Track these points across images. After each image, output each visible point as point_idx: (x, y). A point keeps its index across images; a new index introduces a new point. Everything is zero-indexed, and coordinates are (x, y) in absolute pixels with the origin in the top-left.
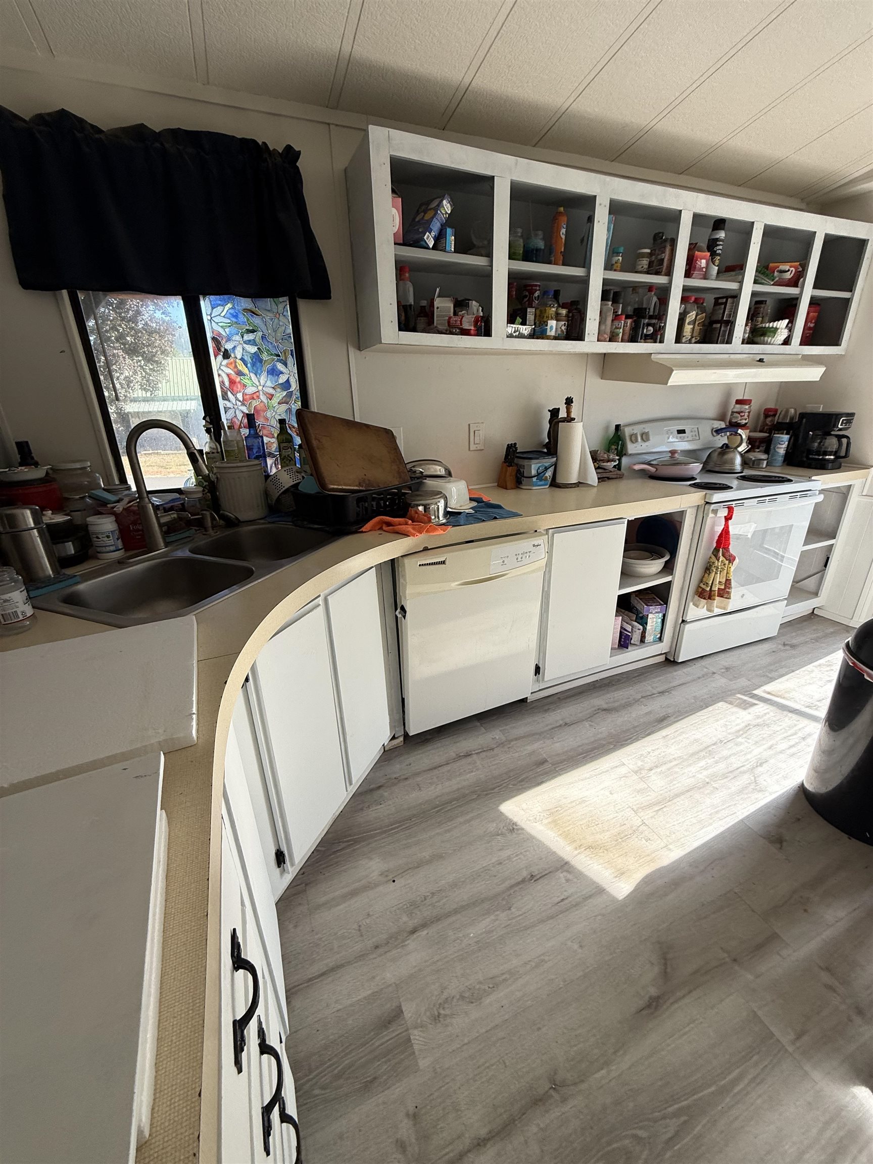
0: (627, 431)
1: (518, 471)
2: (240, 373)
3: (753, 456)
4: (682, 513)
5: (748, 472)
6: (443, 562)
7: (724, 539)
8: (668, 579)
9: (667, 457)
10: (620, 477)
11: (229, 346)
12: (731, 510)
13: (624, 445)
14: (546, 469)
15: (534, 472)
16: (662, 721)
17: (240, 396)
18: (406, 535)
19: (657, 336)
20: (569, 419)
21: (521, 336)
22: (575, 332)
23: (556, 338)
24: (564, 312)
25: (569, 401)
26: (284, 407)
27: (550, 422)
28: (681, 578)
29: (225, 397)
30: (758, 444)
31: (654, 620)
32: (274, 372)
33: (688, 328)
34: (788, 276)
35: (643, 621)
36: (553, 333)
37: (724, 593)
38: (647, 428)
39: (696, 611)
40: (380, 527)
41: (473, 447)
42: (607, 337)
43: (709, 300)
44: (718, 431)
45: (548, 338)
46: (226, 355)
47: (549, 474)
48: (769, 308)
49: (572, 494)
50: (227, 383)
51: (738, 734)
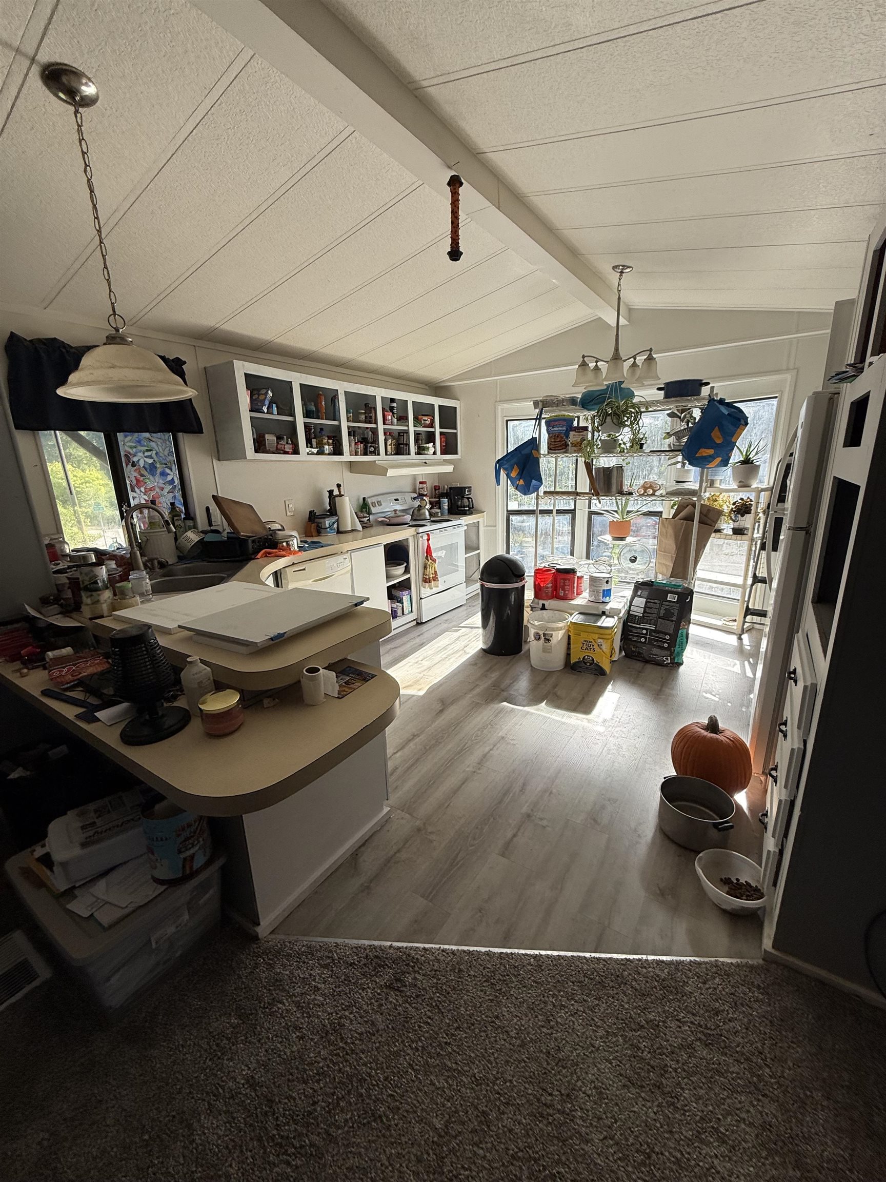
0: (369, 501)
1: (318, 526)
2: (142, 475)
3: (433, 511)
4: (407, 539)
5: (432, 519)
6: (304, 569)
7: (429, 550)
8: (408, 576)
9: (393, 514)
10: (371, 526)
11: (135, 459)
12: (428, 535)
13: (369, 509)
14: (334, 523)
15: (327, 526)
16: (422, 645)
17: (143, 489)
18: (284, 556)
19: (376, 452)
20: (340, 495)
21: (313, 454)
22: (338, 451)
23: (329, 454)
24: (331, 441)
25: (339, 486)
26: (171, 495)
27: (330, 497)
28: (414, 576)
29: (133, 490)
30: (435, 504)
31: (406, 599)
32: (164, 474)
33: (389, 448)
34: (428, 422)
35: (401, 602)
36: (327, 452)
37: (435, 579)
38: (379, 498)
39: (426, 591)
40: (266, 555)
41: (289, 514)
42: (354, 453)
43: (395, 434)
44: (415, 498)
45: (326, 454)
46: (134, 465)
47: (335, 526)
48: (423, 437)
49: (350, 536)
50: (135, 482)
51: (456, 640)
